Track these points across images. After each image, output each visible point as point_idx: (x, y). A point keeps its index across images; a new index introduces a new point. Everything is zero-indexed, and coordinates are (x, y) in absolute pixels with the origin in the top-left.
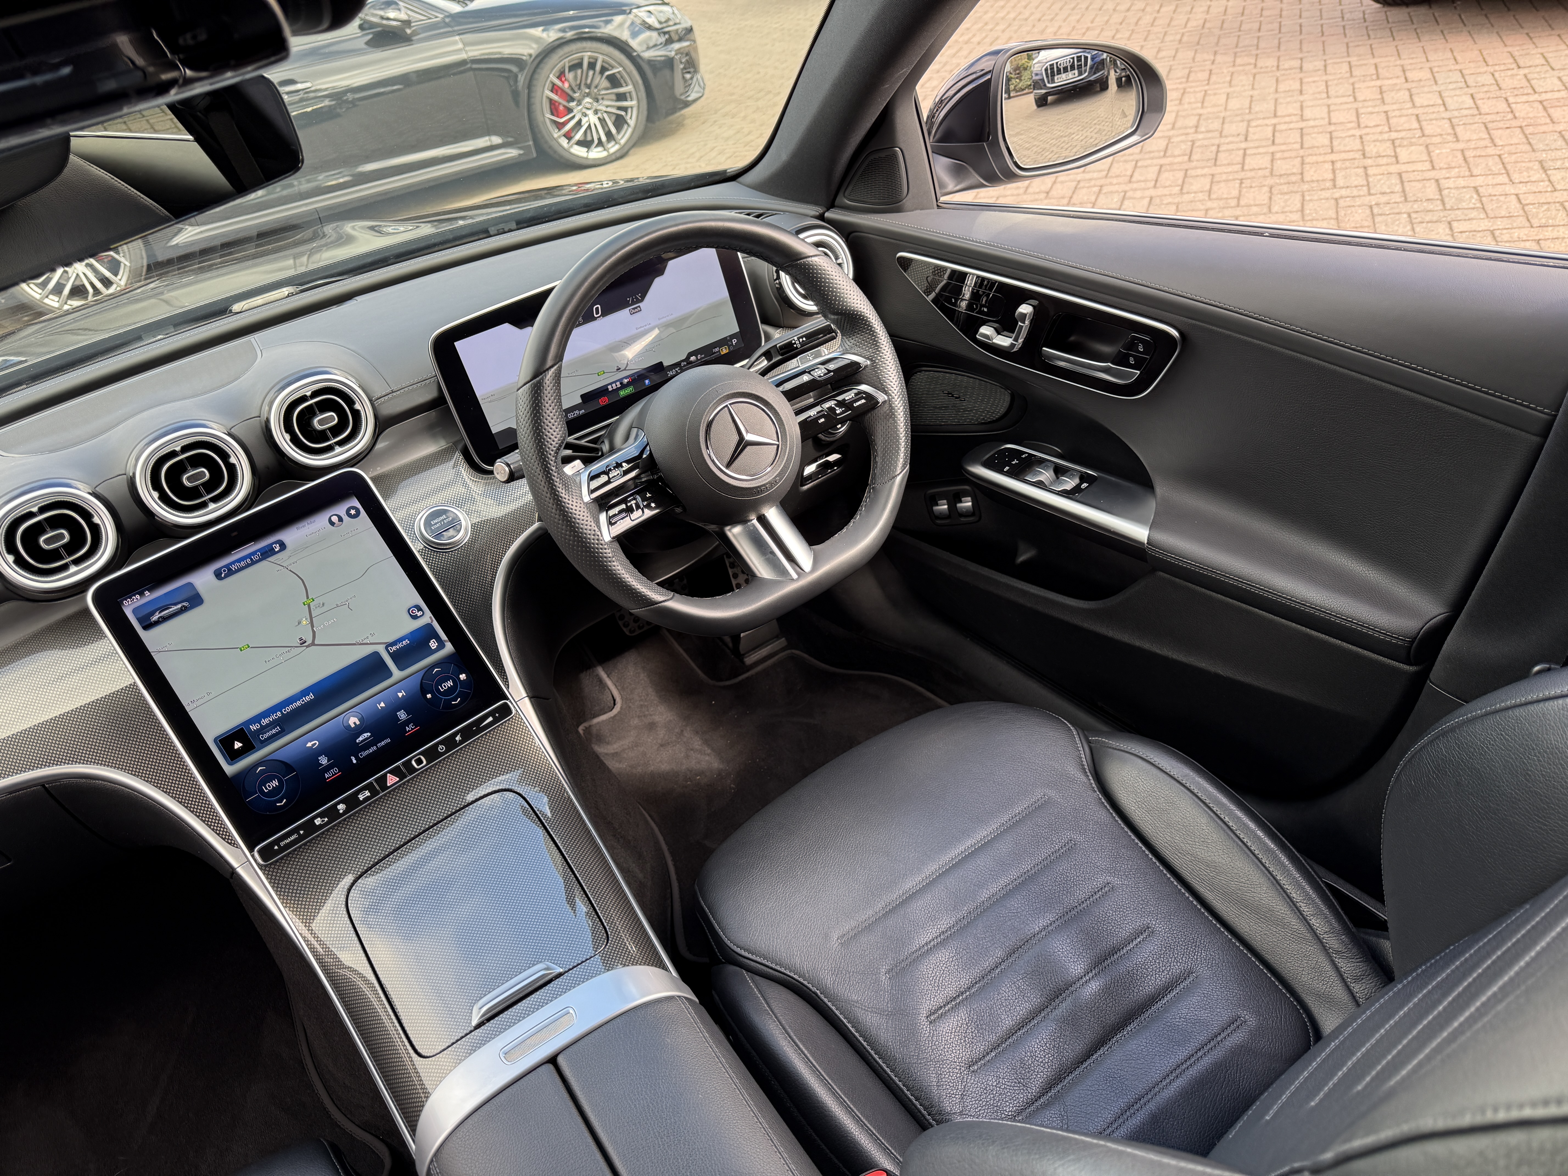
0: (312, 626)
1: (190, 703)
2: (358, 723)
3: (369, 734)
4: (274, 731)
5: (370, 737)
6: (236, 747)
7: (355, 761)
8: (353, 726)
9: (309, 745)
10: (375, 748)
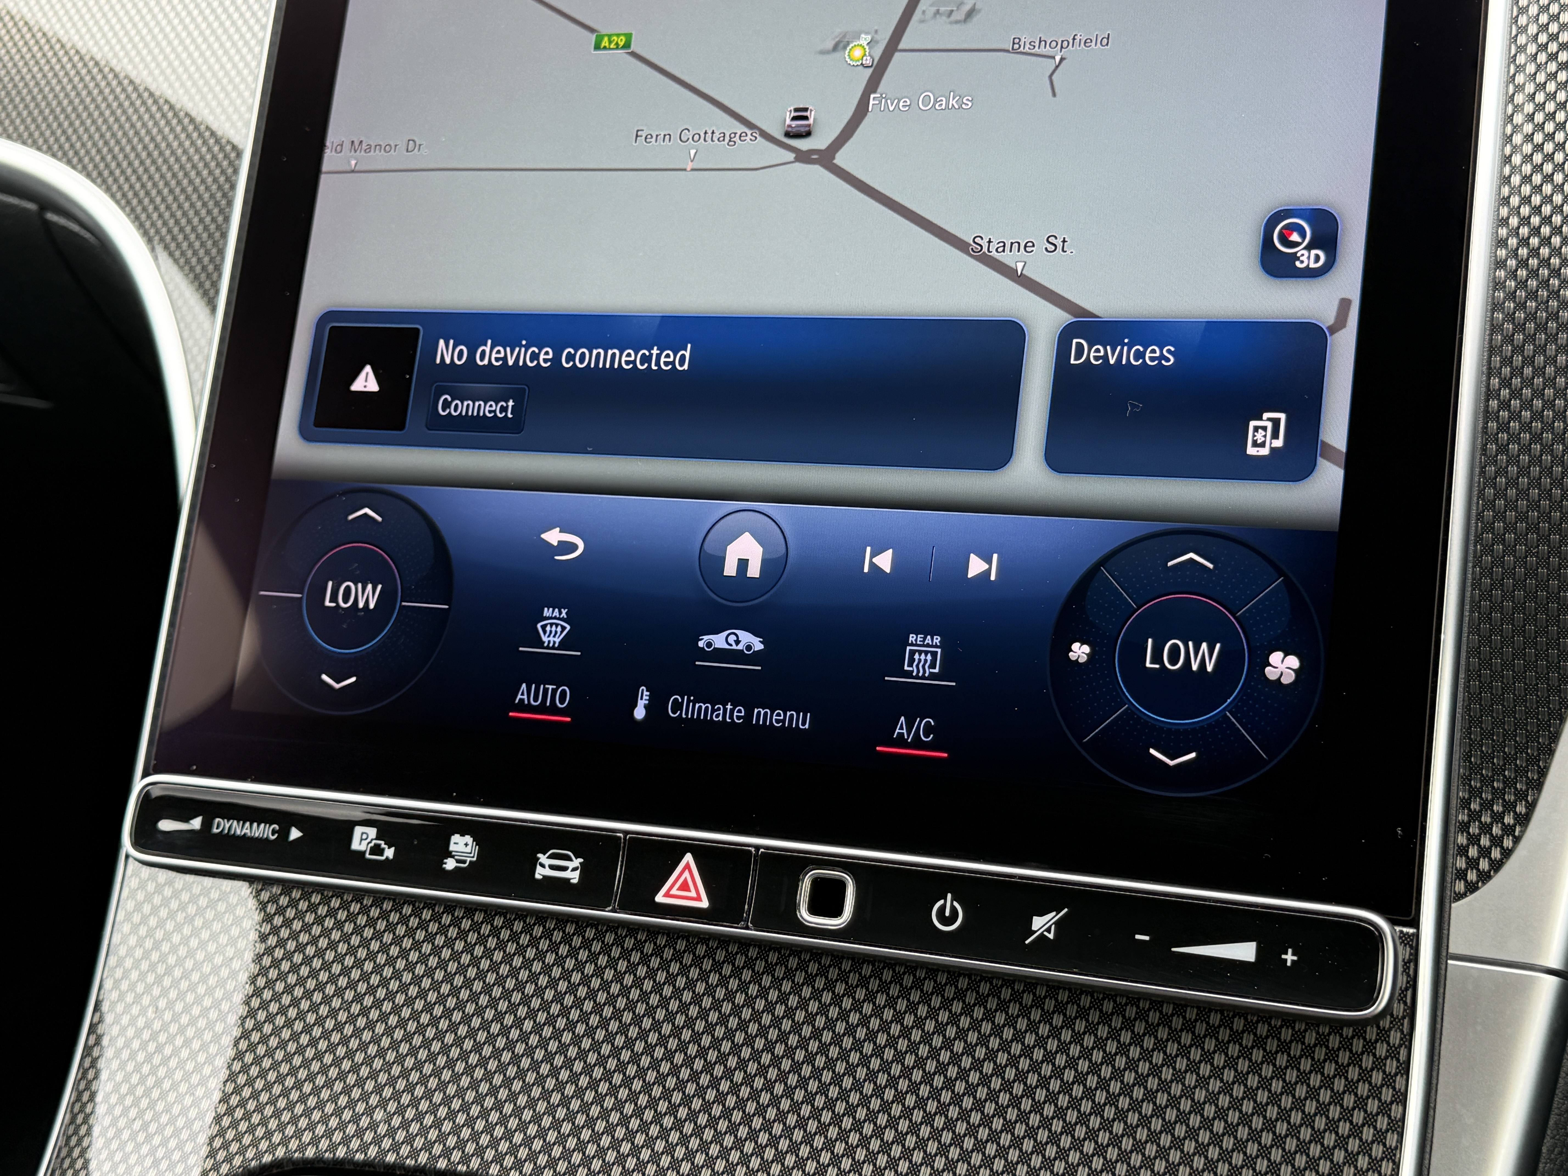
0: (872, 85)
1: (347, 145)
2: (754, 571)
3: (758, 645)
4: (489, 409)
5: (755, 658)
6: (358, 386)
7: (639, 713)
8: (730, 569)
9: (553, 537)
10: (740, 712)
